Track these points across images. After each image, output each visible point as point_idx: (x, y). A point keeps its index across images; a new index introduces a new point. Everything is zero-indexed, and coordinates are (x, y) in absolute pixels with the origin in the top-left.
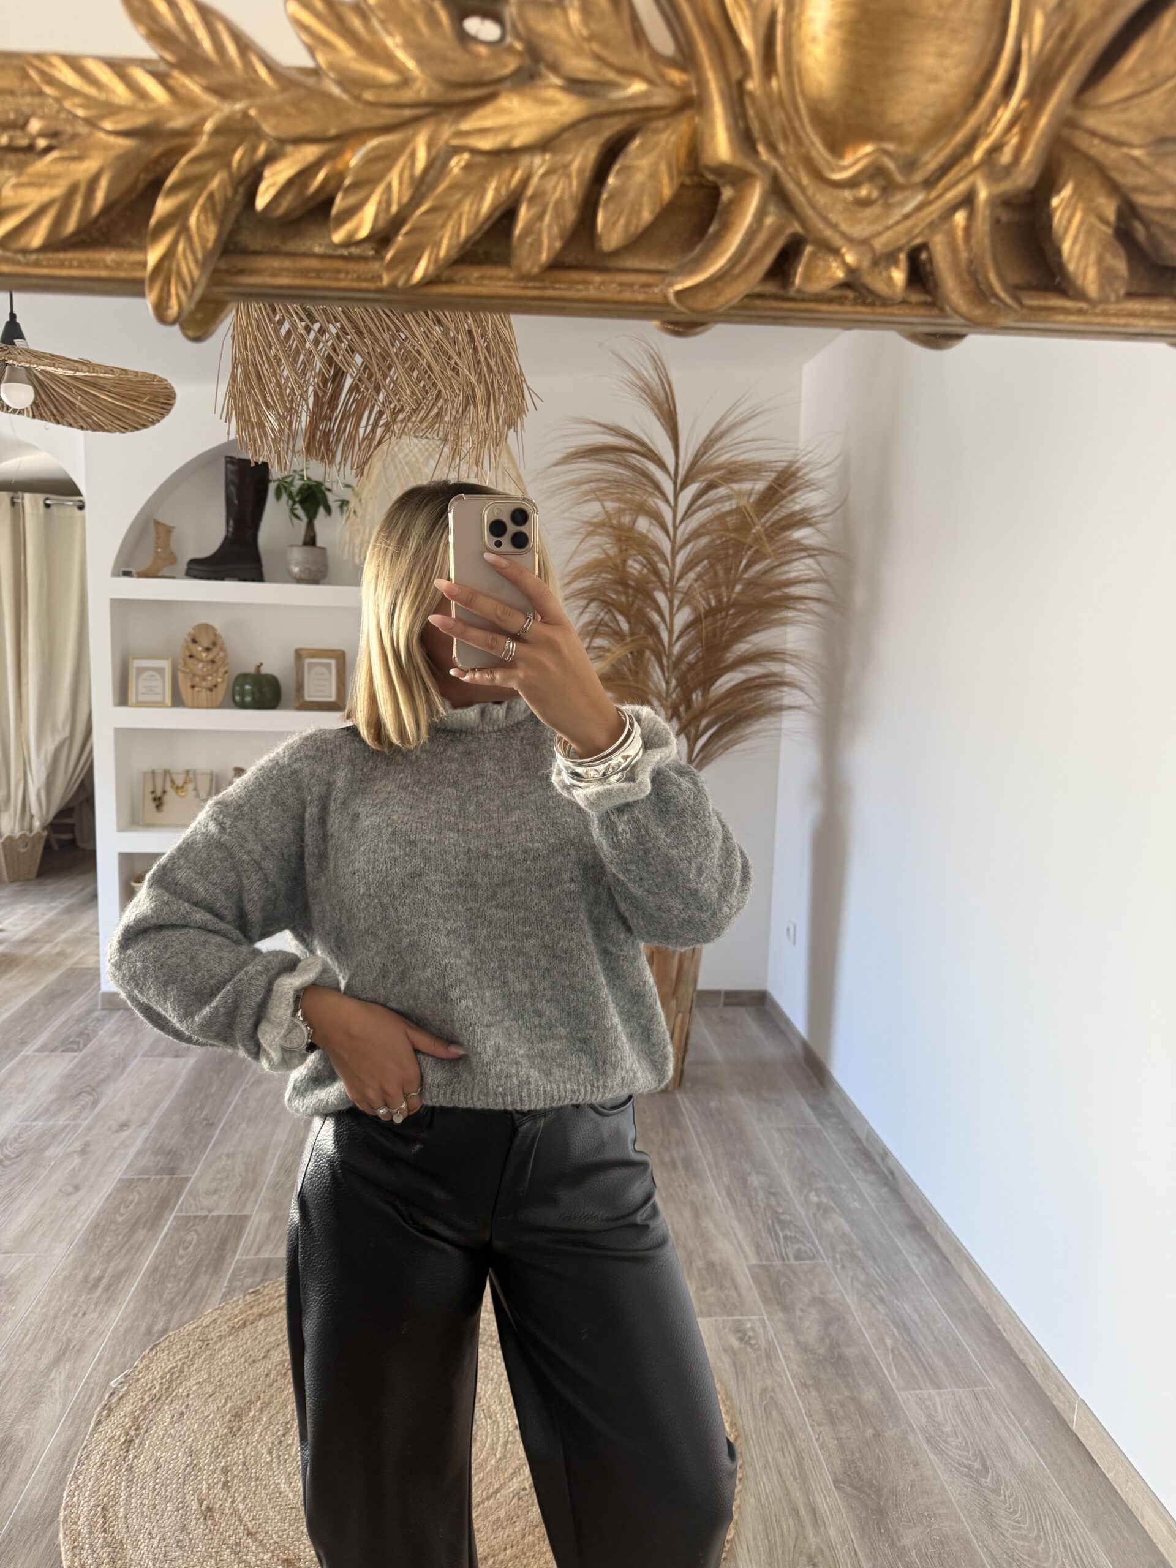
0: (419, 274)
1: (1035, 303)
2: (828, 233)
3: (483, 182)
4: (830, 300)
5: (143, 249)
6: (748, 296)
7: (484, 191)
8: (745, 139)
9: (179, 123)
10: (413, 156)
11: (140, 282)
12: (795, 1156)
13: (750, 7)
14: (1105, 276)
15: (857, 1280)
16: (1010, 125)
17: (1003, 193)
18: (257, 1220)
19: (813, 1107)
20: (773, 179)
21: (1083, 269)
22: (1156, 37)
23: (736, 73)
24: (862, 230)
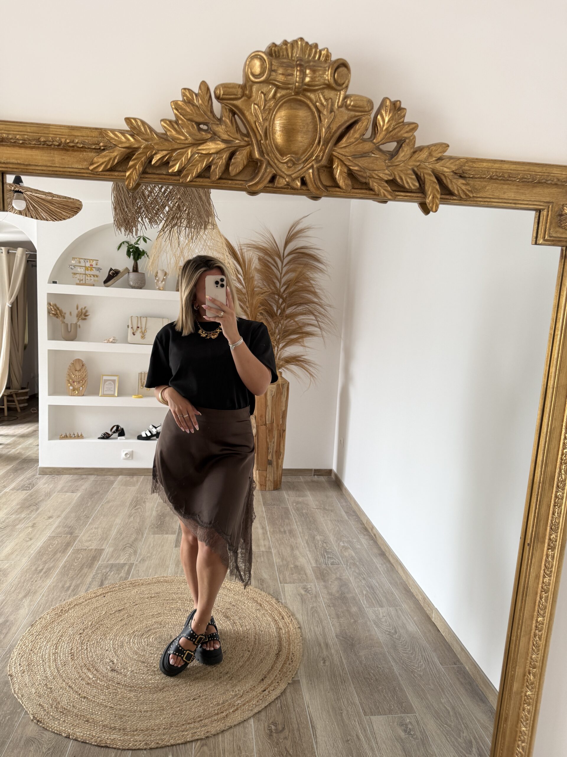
0: (188, 180)
1: (333, 190)
2: (282, 173)
3: (204, 160)
4: (285, 188)
5: (125, 172)
6: (265, 187)
7: (204, 162)
8: (261, 153)
9: (136, 146)
10: (188, 154)
11: (124, 179)
12: (336, 530)
13: (261, 126)
14: (346, 184)
15: (355, 572)
16: (320, 151)
17: (319, 166)
18: (107, 550)
19: (346, 513)
20: (268, 161)
21: (341, 183)
22: (350, 134)
23: (259, 139)
24: (290, 173)
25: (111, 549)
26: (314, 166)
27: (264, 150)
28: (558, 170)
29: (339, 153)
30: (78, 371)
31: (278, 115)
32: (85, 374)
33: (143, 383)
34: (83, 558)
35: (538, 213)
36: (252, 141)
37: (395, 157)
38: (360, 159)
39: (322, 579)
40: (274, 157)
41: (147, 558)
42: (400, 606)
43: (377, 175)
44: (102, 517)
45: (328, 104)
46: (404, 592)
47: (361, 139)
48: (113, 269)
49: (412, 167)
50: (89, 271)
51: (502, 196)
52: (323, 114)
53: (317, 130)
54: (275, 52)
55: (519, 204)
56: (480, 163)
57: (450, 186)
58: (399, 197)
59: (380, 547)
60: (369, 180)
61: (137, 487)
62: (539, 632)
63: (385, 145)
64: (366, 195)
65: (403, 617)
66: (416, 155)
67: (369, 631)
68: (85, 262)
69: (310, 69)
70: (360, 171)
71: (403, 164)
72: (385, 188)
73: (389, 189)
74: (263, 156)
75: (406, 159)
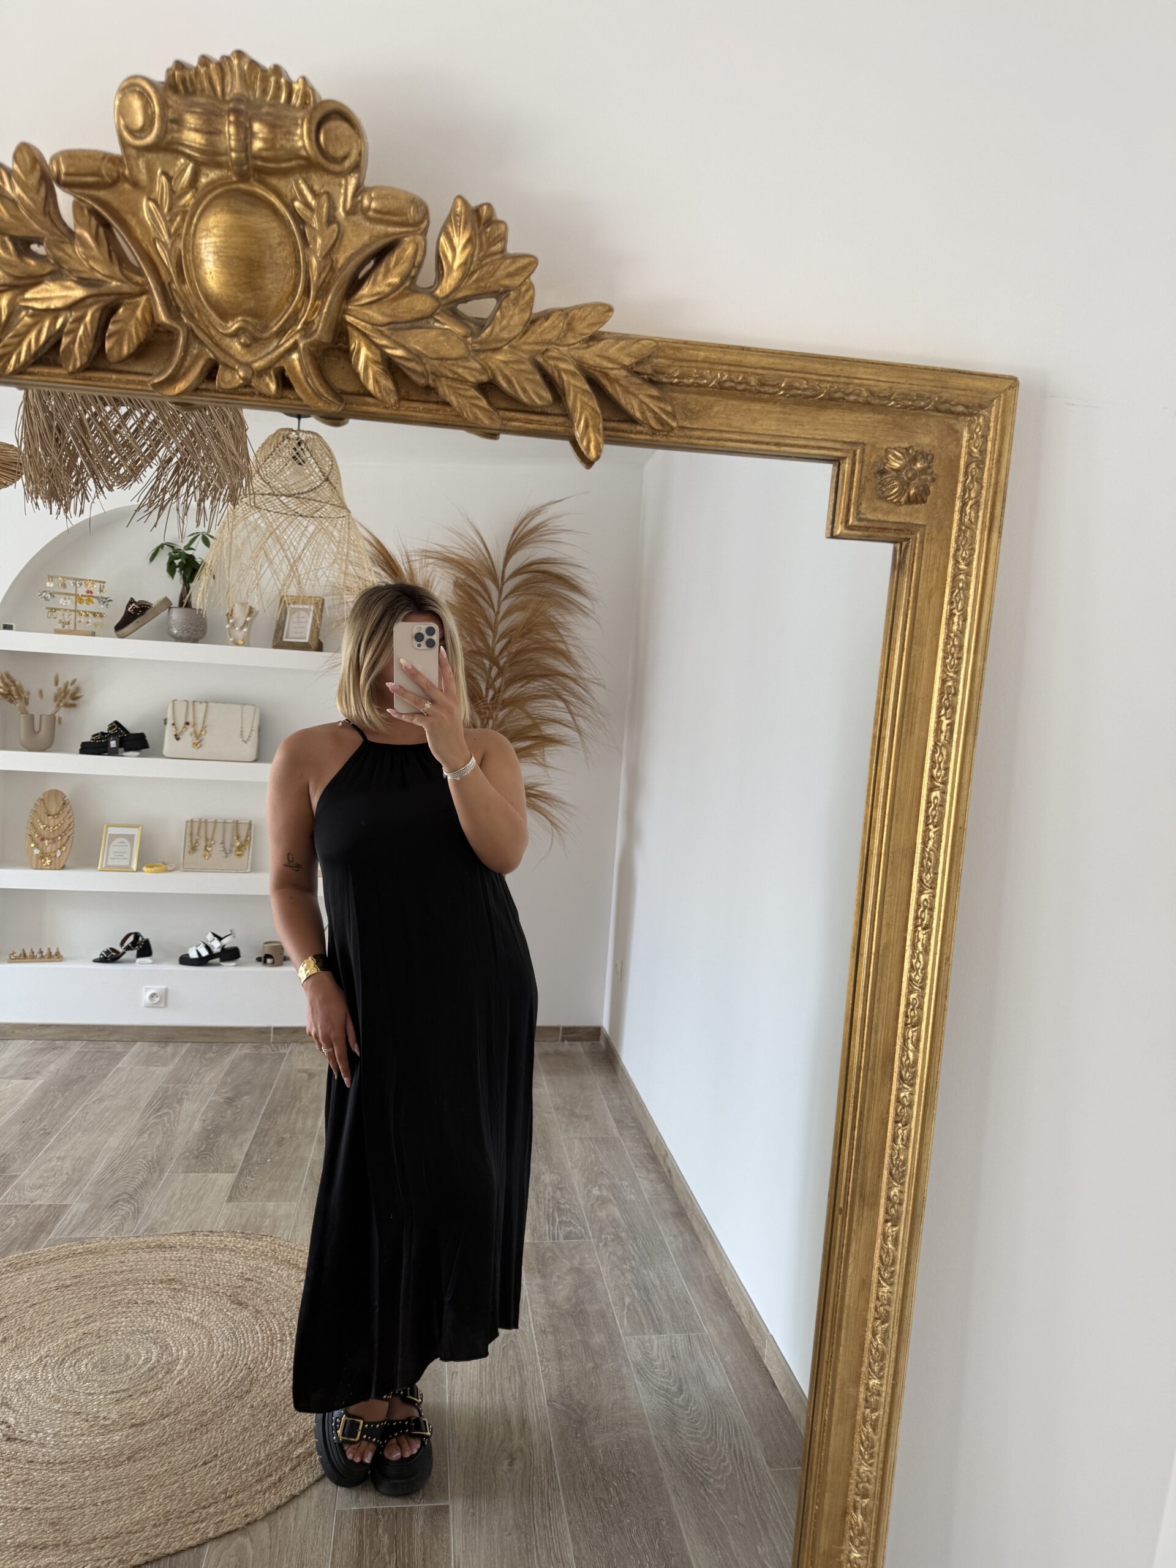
0: (11, 368)
1: (361, 403)
2: (228, 360)
3: (42, 324)
4: (245, 394)
6: (197, 389)
7: (42, 329)
8: (172, 311)
12: (589, 1160)
13: (167, 249)
14: (385, 390)
15: (615, 1254)
16: (313, 311)
17: (311, 344)
18: (75, 1209)
19: (618, 1121)
20: (190, 332)
21: (371, 386)
22: (377, 275)
23: (167, 279)
24: (248, 358)
25: (86, 1205)
26: (301, 345)
27: (182, 306)
28: (869, 370)
29: (357, 318)
30: (53, 815)
31: (202, 225)
32: (68, 822)
33: (194, 841)
34: (16, 1226)
35: (836, 469)
36: (148, 283)
37: (488, 331)
38: (408, 332)
39: (539, 1272)
40: (207, 323)
41: (160, 1225)
42: (699, 1330)
43: (451, 371)
44: (79, 1134)
45: (320, 206)
46: (712, 1298)
47: (406, 288)
48: (137, 600)
49: (531, 355)
50: (85, 604)
51: (749, 427)
52: (310, 226)
53: (299, 262)
54: (184, 81)
55: (786, 445)
56: (691, 352)
57: (623, 402)
58: (512, 422)
59: (677, 1198)
60: (433, 381)
61: (171, 1067)
62: (872, 1412)
63: (469, 303)
64: (438, 416)
65: (701, 1356)
66: (538, 329)
67: (622, 1388)
68: (75, 584)
69: (261, 121)
70: (410, 360)
71: (506, 348)
72: (473, 401)
73: (484, 403)
74: (178, 319)
75: (512, 335)
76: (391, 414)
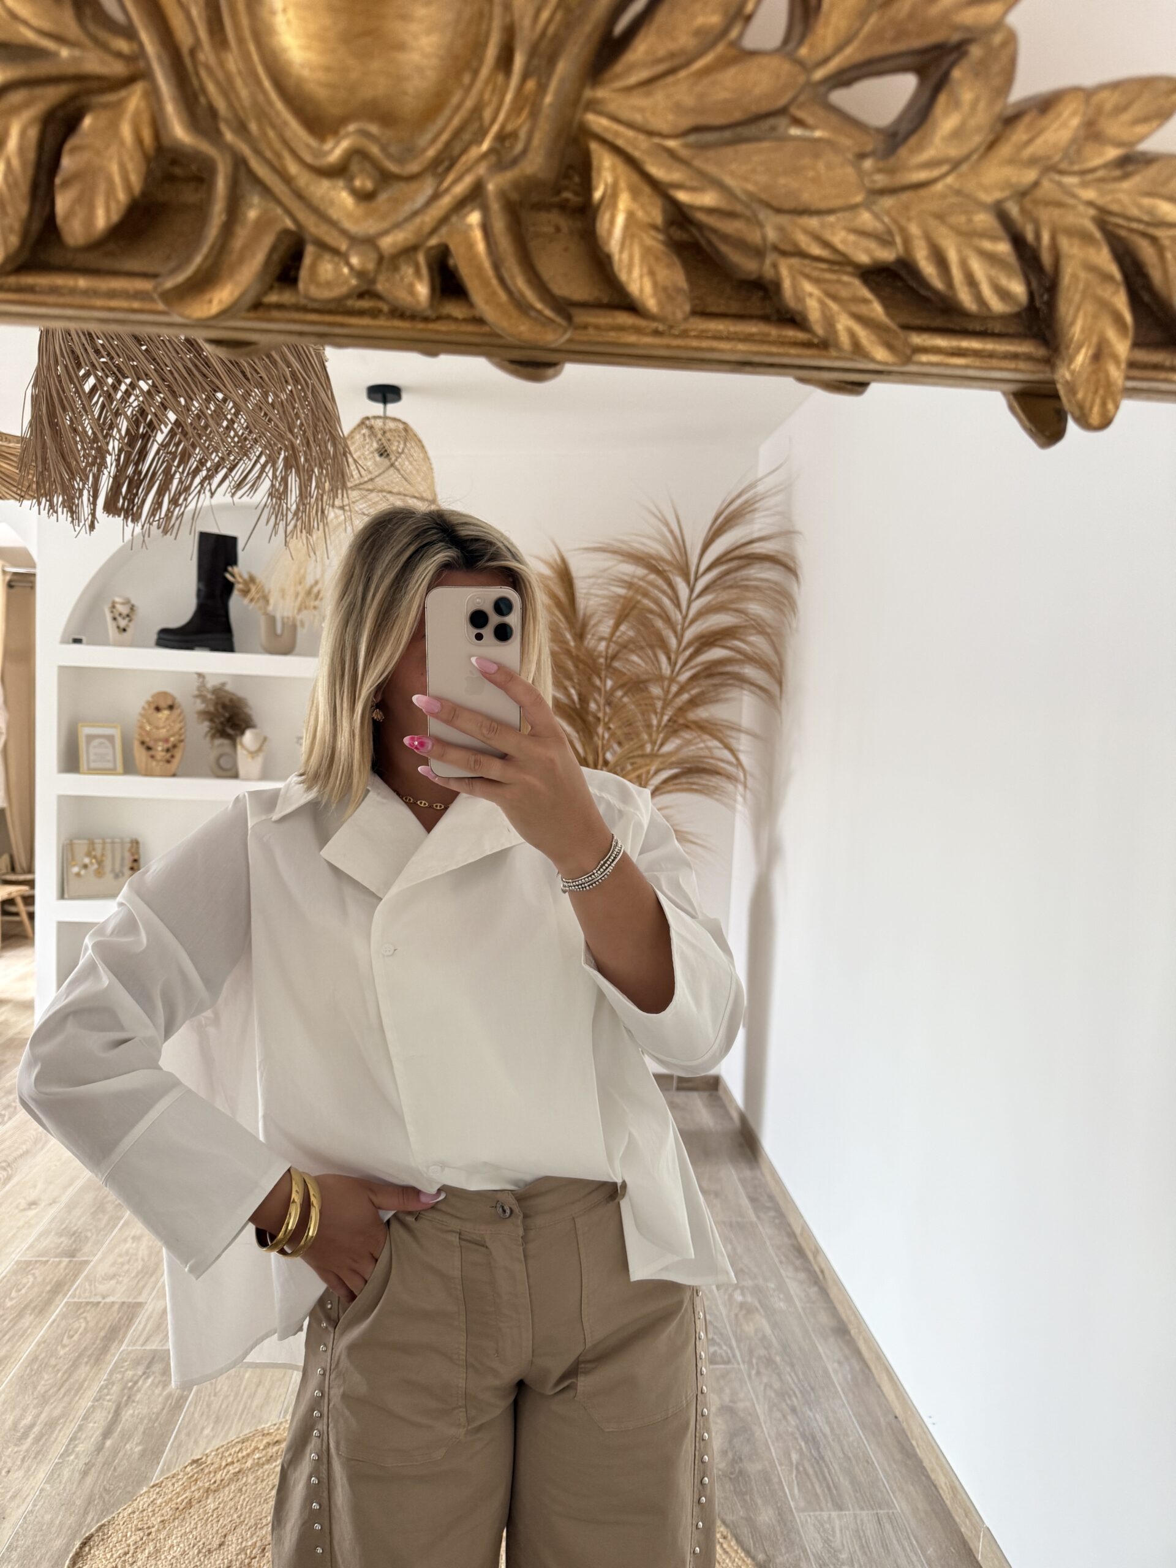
1: (603, 321)
2: (326, 231)
4: (361, 313)
6: (257, 306)
8: (198, 112)
14: (665, 290)
16: (516, 109)
17: (516, 185)
18: (150, 1310)
20: (239, 163)
21: (636, 282)
22: (668, 13)
23: (184, 38)
24: (368, 227)
26: (491, 187)
29: (617, 120)
34: (86, 1331)
36: (145, 54)
37: (913, 141)
38: (729, 151)
40: (276, 145)
42: (889, 1505)
43: (819, 239)
46: (898, 1456)
49: (998, 195)
58: (924, 358)
59: (835, 1308)
60: (775, 266)
64: (765, 348)
66: (1019, 134)
70: (731, 215)
71: (949, 180)
72: (855, 308)
73: (877, 309)
74: (211, 132)
75: (965, 150)
76: (668, 347)
